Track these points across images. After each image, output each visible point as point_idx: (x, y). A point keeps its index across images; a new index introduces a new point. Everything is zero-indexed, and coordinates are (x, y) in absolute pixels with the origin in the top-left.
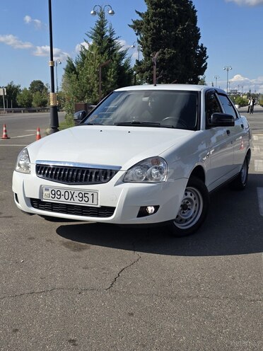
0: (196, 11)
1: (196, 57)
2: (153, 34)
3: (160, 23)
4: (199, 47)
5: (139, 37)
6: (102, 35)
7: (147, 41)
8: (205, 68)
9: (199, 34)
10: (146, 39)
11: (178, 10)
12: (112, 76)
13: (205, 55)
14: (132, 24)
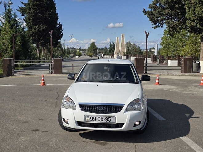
0: (55, 4)
1: (57, 29)
2: (33, 16)
3: (36, 10)
4: (58, 24)
5: (24, 17)
6: (10, 17)
7: (29, 20)
8: (62, 36)
9: (58, 17)
10: (29, 19)
11: (46, 3)
12: (19, 41)
13: (62, 29)
14: (18, 9)
